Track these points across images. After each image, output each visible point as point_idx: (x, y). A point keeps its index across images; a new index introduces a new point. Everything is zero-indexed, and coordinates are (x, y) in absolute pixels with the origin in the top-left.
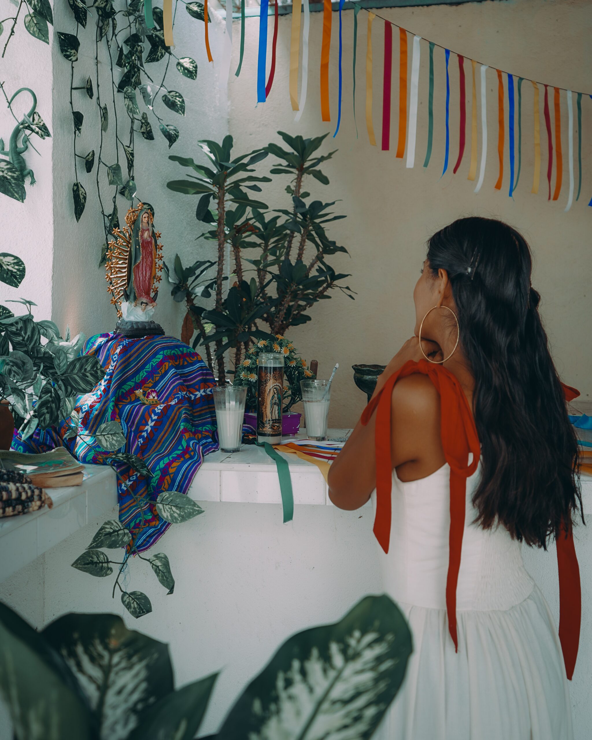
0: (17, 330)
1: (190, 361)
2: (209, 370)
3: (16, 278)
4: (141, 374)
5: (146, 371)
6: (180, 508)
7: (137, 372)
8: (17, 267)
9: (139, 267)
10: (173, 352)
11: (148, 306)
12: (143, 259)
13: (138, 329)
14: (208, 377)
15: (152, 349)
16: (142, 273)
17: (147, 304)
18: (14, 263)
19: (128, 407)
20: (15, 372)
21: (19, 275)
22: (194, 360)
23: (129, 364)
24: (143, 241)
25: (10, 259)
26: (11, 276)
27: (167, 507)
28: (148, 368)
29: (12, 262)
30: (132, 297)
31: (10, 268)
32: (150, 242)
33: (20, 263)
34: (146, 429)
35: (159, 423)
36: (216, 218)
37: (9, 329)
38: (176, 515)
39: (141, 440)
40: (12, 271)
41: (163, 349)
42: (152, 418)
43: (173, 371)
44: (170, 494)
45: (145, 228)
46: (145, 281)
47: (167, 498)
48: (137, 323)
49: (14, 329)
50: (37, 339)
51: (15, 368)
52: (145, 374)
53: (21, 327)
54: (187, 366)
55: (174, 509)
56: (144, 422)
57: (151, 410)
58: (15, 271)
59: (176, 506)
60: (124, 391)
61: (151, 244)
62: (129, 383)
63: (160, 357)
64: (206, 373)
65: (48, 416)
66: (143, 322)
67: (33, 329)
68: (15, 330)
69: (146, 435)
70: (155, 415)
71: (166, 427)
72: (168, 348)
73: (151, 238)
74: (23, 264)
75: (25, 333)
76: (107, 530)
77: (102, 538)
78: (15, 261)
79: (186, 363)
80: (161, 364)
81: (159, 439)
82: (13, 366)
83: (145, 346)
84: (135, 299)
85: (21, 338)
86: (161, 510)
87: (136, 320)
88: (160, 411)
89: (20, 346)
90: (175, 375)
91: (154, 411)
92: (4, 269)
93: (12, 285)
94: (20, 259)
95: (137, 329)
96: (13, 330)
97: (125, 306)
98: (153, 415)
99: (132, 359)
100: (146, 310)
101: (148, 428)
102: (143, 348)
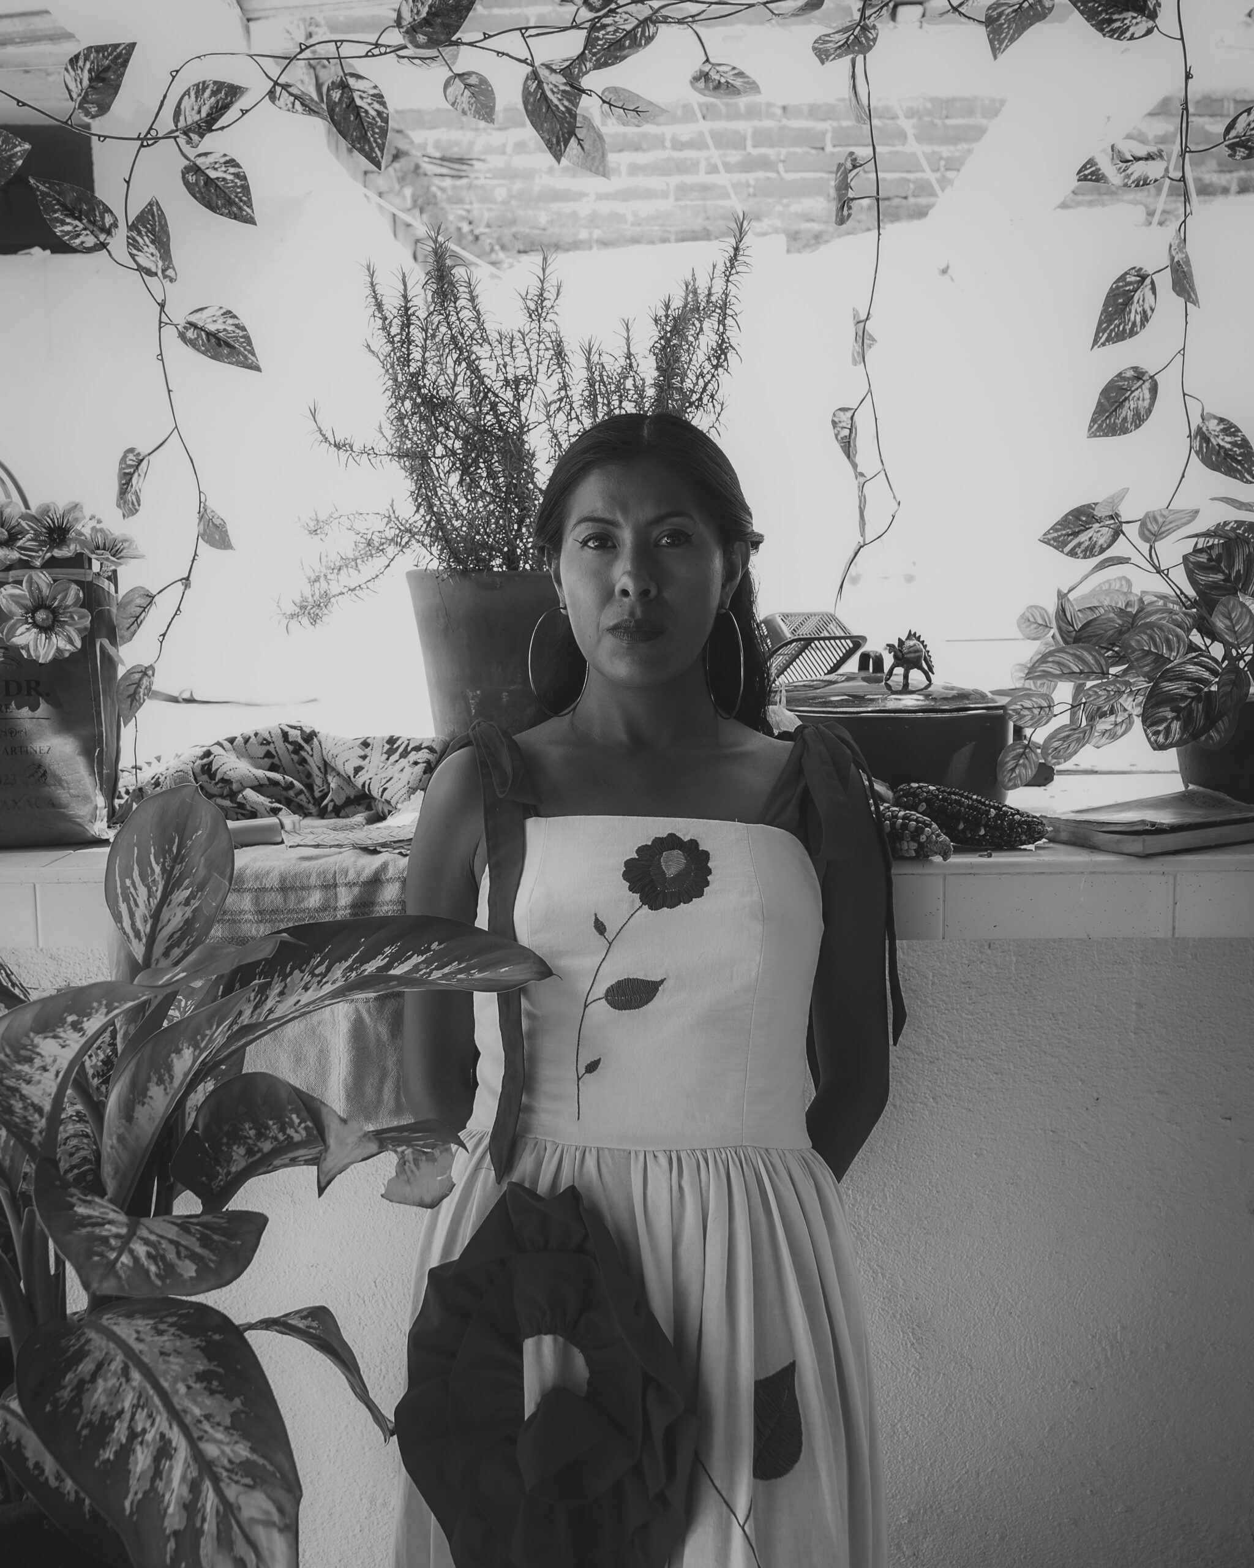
0: (1210, 560)
3: (1239, 462)
8: (1229, 439)
21: (1242, 455)
25: (1214, 426)
26: (1225, 459)
29: (1220, 430)
33: (1233, 430)
40: (1224, 449)
53: (1218, 555)
58: (1229, 446)
68: (1205, 561)
75: (1231, 566)
89: (1219, 593)
92: (1213, 446)
94: (1229, 422)
96: (1202, 560)
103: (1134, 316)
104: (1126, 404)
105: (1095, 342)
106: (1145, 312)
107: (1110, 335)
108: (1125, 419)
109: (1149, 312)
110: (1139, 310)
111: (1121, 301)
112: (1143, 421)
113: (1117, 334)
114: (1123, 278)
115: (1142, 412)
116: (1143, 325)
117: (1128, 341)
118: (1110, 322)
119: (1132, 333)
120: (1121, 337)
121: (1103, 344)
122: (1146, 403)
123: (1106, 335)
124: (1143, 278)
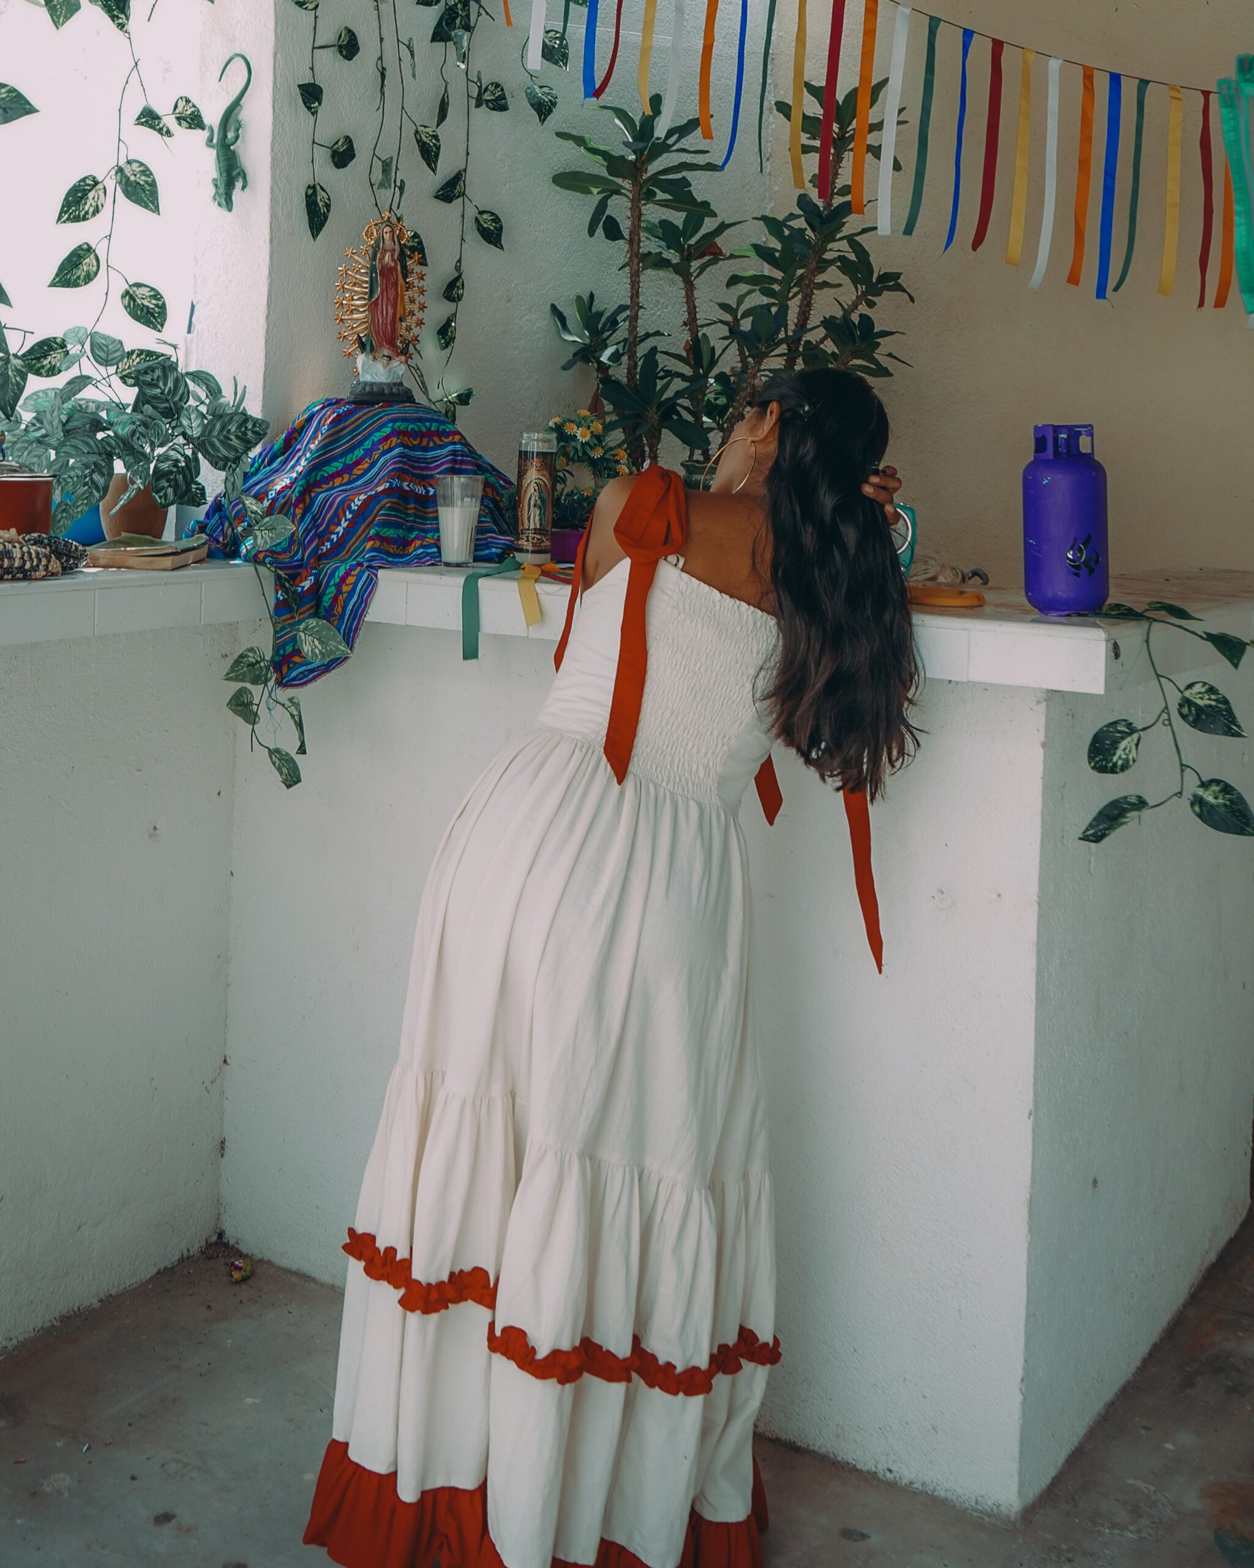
0: (152, 380)
1: (439, 443)
2: (467, 456)
3: (154, 317)
4: (356, 452)
5: (364, 450)
6: (323, 643)
7: (351, 450)
8: (154, 302)
9: (378, 304)
10: (411, 426)
11: (393, 361)
12: (382, 293)
13: (371, 393)
14: (464, 467)
15: (377, 421)
16: (382, 313)
17: (390, 358)
18: (150, 296)
19: (322, 496)
20: (141, 433)
21: (159, 313)
22: (446, 440)
23: (338, 440)
24: (383, 267)
25: (144, 291)
26: (148, 314)
27: (311, 638)
28: (368, 444)
29: (148, 294)
30: (368, 347)
31: (146, 303)
32: (395, 268)
33: (159, 297)
34: (337, 530)
35: (353, 524)
36: (626, 234)
37: (141, 378)
38: (317, 651)
39: (328, 544)
40: (148, 307)
41: (394, 421)
42: (345, 516)
43: (397, 451)
44: (317, 623)
45: (388, 248)
46: (386, 324)
47: (313, 627)
48: (372, 384)
49: (148, 378)
50: (184, 393)
51: (142, 429)
52: (362, 452)
53: (158, 377)
54: (433, 449)
55: (316, 642)
56: (336, 520)
57: (346, 505)
58: (153, 306)
59: (319, 640)
60: (326, 475)
61: (397, 270)
62: (335, 464)
63: (387, 430)
64: (462, 460)
65: (170, 491)
66: (381, 384)
67: (177, 381)
68: (150, 380)
69: (335, 540)
70: (350, 513)
71: (360, 532)
72: (404, 420)
73: (396, 263)
74: (162, 297)
75: (165, 384)
76: (251, 659)
77: (245, 669)
78: (152, 293)
79: (431, 444)
80: (386, 438)
81: (348, 547)
82: (139, 426)
83: (370, 414)
84: (372, 349)
85: (159, 391)
86: (302, 641)
87: (373, 380)
88: (356, 508)
89: (158, 401)
90: (401, 455)
91: (349, 507)
92: (138, 304)
93: (149, 327)
94: (157, 291)
95: (369, 393)
97: (361, 359)
98: (347, 513)
99: (345, 432)
100: (391, 366)
101: (340, 530)
102: (364, 418)
103: (88, 207)
104: (80, 266)
105: (59, 219)
106: (97, 206)
107: (69, 216)
108: (79, 277)
109: (100, 207)
110: (94, 204)
111: (79, 195)
112: (92, 280)
113: (74, 217)
114: (84, 180)
115: (92, 274)
116: (94, 214)
117: (82, 223)
118: (69, 207)
119: (85, 219)
120: (77, 219)
121: (65, 222)
122: (95, 269)
123: (67, 216)
124: (96, 183)
